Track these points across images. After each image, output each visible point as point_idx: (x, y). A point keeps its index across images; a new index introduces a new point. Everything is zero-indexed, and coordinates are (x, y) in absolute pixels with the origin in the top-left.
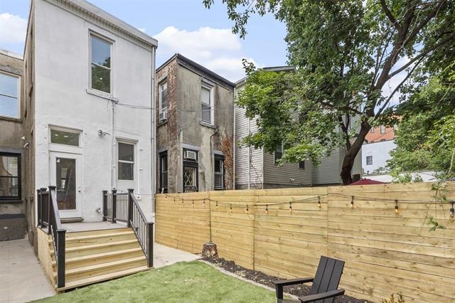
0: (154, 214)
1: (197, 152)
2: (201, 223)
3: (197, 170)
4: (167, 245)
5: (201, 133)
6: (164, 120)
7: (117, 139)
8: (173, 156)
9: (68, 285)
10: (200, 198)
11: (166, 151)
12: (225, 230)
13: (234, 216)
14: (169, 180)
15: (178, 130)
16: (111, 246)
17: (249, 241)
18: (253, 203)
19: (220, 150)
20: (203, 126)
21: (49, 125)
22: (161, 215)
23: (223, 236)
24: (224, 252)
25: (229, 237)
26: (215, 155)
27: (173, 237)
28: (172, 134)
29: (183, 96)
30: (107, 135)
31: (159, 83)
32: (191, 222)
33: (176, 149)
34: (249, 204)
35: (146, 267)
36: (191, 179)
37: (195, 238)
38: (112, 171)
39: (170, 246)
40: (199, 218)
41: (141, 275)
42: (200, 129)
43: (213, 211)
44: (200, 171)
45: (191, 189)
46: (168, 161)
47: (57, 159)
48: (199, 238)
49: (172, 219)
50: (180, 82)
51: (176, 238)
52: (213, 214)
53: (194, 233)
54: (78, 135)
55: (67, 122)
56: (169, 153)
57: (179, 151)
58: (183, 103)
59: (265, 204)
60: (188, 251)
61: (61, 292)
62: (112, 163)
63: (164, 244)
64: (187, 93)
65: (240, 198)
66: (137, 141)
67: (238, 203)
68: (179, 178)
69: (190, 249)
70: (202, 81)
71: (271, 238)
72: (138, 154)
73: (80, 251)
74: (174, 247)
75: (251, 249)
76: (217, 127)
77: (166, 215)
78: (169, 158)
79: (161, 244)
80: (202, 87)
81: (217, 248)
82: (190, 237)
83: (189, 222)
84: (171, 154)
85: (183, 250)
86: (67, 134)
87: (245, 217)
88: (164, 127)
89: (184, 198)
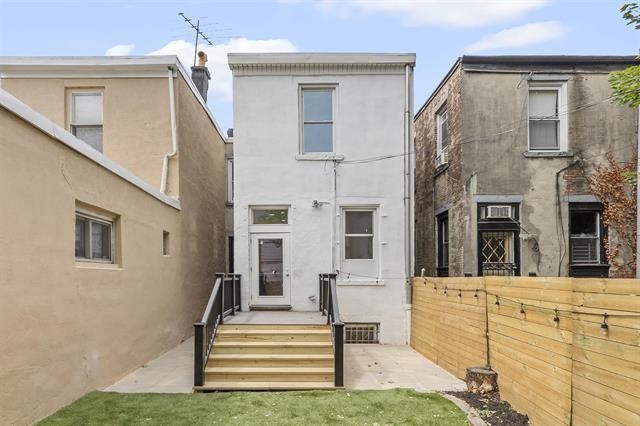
0: (409, 306)
1: (515, 205)
2: (472, 330)
3: (517, 234)
4: (424, 355)
5: (528, 172)
6: (443, 166)
7: (343, 208)
8: (457, 217)
9: (208, 385)
10: (471, 287)
11: (447, 212)
12: (511, 350)
13: (530, 327)
14: (450, 255)
15: (465, 176)
16: (286, 347)
17: (560, 385)
18: (569, 308)
19: (589, 193)
20: (533, 158)
21: (249, 206)
22: (420, 308)
23: (509, 361)
24: (510, 392)
25: (519, 366)
26: (571, 204)
27: (432, 345)
28: (455, 185)
29: (477, 121)
30: (324, 205)
31: (436, 113)
32: (457, 325)
33: (461, 206)
34: (560, 307)
35: (331, 385)
36: (501, 251)
37: (464, 353)
38: (334, 249)
39: (429, 358)
40: (469, 322)
41: (313, 395)
42: (524, 164)
43: (492, 312)
44: (522, 236)
45: (499, 268)
46: (450, 225)
47: (260, 240)
48: (469, 355)
49: (432, 317)
50: (471, 100)
51: (436, 346)
52: (492, 318)
53: (461, 345)
54: (286, 211)
55: (271, 199)
56: (450, 214)
57: (469, 209)
58: (479, 130)
59: (603, 312)
60: (451, 371)
61: (199, 391)
62: (334, 238)
63: (421, 353)
64: (486, 113)
65: (542, 293)
66: (378, 206)
67: (537, 304)
68: (468, 251)
69: (456, 370)
70: (530, 81)
71: (616, 395)
72: (380, 223)
73: (241, 347)
74: (433, 360)
75: (564, 403)
76: (580, 152)
77: (424, 309)
78: (450, 221)
79: (419, 351)
80: (531, 91)
81: (499, 380)
82: (456, 350)
83: (454, 325)
84: (454, 215)
85: (445, 367)
86: (272, 211)
87: (551, 333)
88: (442, 176)
89: (448, 286)
